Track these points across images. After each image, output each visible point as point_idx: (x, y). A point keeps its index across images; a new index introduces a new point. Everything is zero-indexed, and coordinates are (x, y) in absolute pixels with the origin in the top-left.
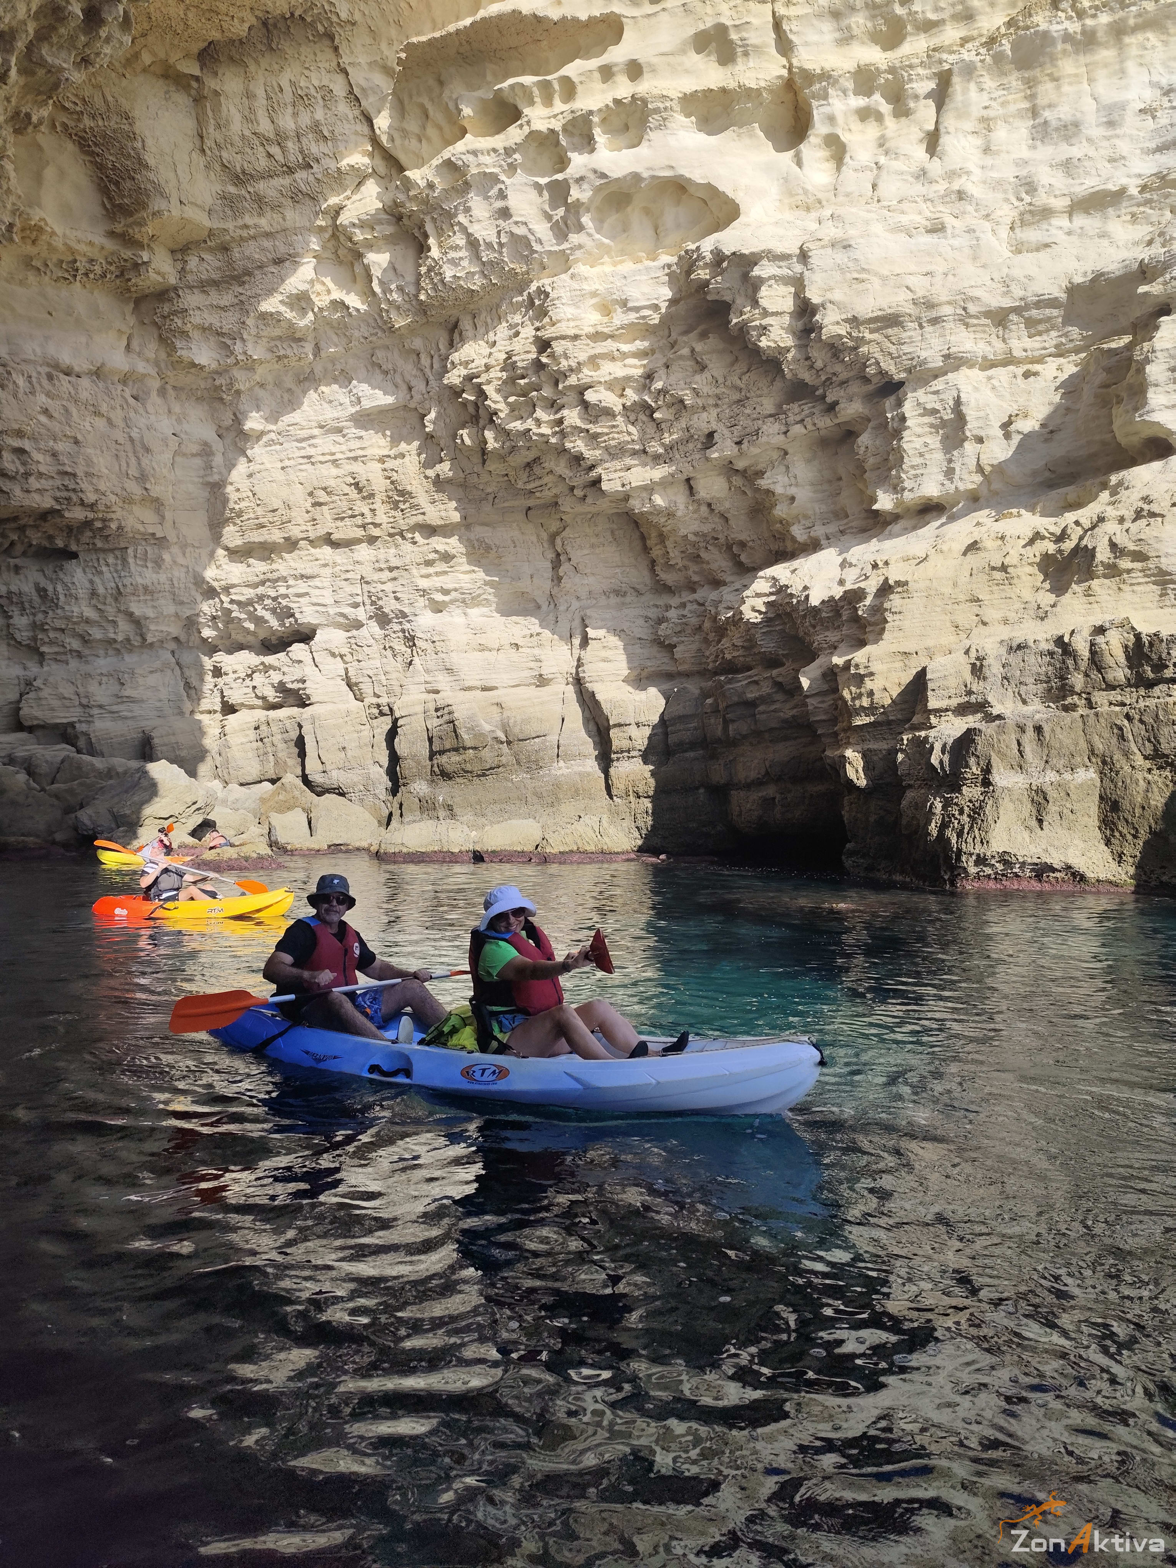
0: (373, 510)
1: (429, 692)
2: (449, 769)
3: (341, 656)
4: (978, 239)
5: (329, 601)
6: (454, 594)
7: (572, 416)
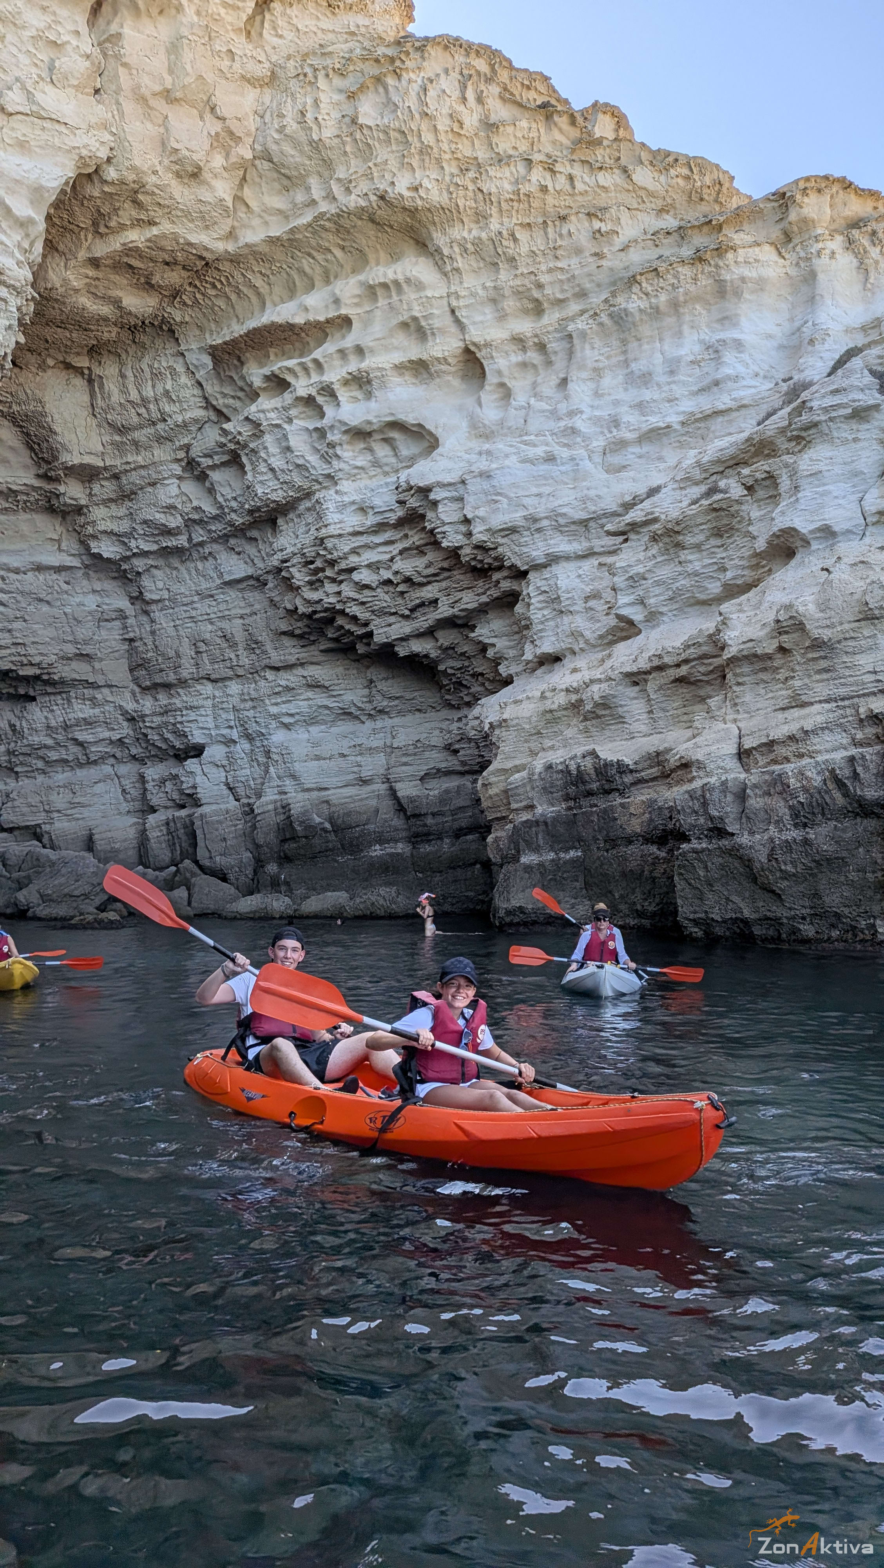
0: (237, 656)
1: (281, 793)
2: (289, 854)
3: (223, 766)
4: (578, 465)
5: (211, 725)
6: (297, 717)
7: (347, 590)
